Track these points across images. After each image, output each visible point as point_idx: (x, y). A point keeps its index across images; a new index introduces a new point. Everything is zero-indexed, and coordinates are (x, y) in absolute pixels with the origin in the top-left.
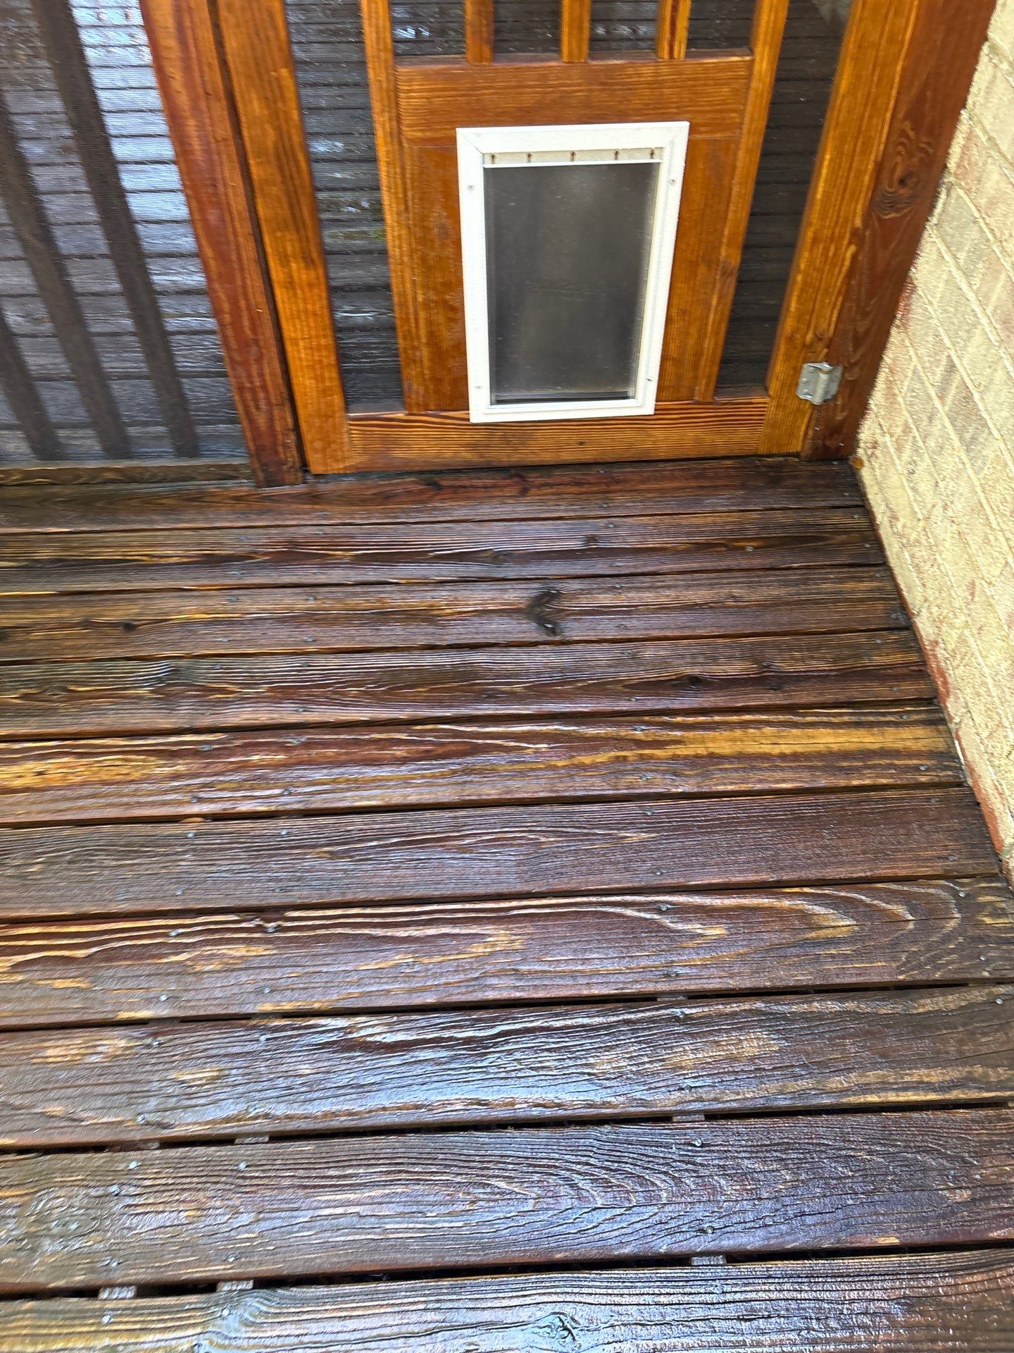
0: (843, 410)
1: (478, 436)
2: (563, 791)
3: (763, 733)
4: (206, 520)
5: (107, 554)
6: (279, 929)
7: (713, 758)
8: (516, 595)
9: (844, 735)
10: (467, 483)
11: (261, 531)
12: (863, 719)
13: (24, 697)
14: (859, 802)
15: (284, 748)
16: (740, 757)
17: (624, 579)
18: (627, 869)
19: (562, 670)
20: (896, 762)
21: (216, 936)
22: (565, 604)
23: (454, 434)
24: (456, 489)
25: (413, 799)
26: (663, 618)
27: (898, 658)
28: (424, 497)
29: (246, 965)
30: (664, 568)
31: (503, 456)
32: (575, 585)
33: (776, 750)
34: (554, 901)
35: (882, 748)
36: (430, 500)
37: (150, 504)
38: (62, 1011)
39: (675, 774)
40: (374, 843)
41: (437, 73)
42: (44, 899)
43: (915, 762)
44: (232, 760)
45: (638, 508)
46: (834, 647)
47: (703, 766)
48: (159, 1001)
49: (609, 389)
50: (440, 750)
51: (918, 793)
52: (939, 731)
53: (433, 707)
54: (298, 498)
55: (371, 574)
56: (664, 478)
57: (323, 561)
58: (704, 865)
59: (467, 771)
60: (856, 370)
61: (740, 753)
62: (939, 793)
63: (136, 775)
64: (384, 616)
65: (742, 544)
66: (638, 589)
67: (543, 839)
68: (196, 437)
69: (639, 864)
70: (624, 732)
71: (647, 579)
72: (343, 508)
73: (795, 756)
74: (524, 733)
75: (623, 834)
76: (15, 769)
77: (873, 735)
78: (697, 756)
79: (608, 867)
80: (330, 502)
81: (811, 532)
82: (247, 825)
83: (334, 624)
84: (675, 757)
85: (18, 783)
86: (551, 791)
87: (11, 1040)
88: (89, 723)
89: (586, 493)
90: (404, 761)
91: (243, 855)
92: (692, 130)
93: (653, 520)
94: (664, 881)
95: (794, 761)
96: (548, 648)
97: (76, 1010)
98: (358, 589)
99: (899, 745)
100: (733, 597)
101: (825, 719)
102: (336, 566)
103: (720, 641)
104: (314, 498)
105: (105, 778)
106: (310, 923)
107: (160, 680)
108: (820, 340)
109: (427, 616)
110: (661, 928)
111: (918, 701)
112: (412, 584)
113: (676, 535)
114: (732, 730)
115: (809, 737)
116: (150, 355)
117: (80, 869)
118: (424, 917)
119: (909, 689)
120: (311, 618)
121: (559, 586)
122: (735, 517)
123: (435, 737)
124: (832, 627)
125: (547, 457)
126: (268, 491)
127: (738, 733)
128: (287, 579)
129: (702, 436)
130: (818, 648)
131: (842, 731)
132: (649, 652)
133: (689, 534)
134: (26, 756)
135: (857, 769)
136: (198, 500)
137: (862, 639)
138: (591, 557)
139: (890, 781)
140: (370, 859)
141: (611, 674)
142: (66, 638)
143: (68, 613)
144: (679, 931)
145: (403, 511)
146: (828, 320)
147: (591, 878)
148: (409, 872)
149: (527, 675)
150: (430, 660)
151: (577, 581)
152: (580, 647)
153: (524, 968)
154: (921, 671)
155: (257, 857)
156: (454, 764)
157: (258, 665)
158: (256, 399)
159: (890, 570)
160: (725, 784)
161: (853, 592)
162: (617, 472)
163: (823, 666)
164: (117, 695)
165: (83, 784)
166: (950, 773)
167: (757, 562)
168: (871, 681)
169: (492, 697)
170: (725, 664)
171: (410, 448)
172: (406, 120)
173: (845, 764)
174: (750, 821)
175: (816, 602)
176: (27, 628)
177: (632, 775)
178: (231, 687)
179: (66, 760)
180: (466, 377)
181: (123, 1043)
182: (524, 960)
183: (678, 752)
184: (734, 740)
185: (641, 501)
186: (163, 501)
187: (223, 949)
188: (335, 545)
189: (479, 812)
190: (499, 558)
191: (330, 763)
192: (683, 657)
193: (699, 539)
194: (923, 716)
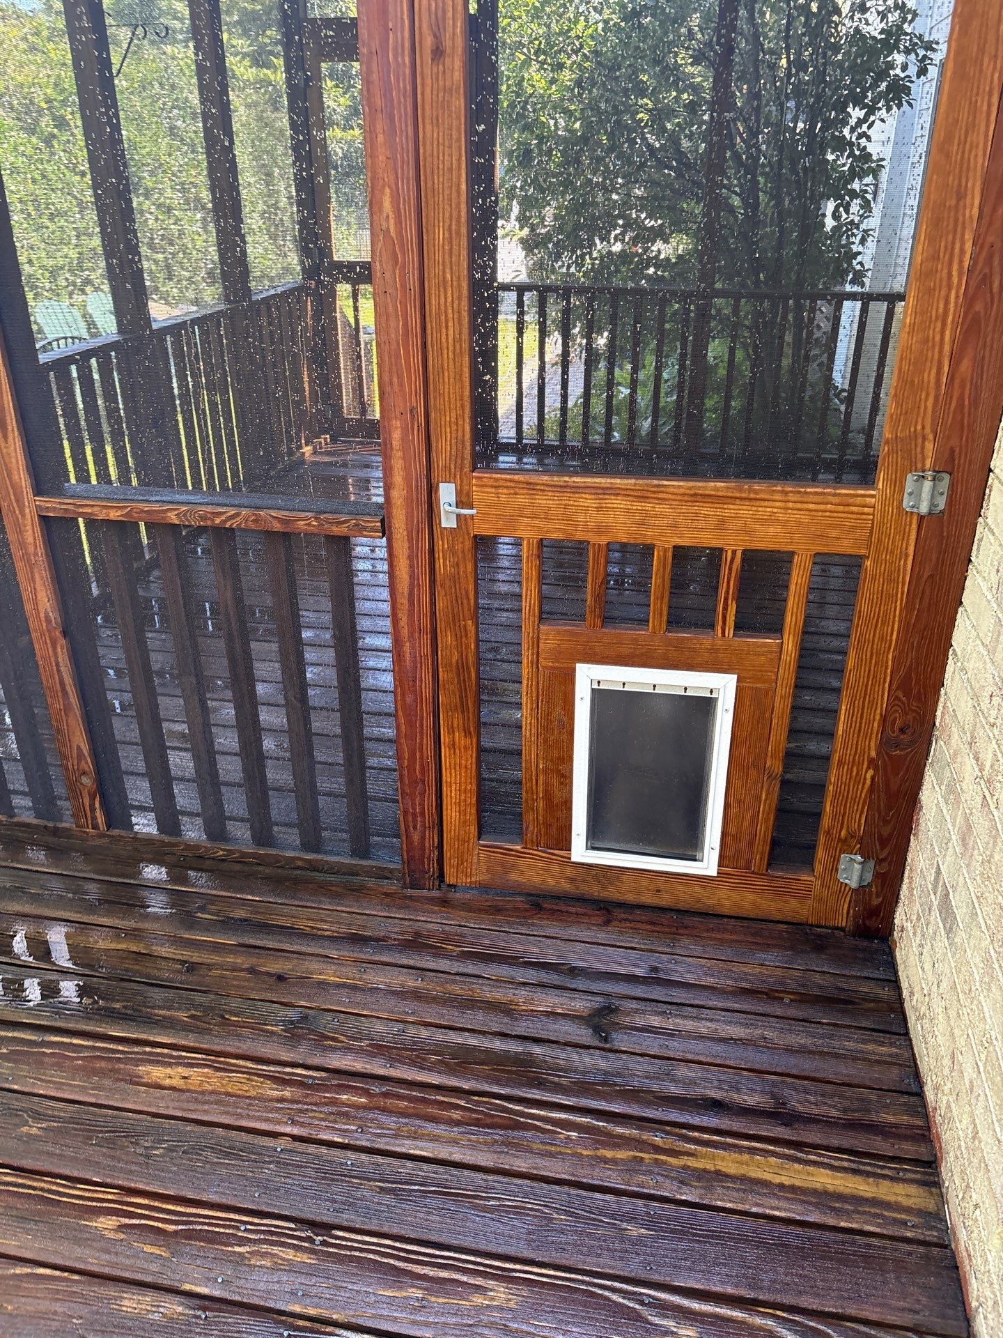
0: (877, 896)
1: (575, 872)
2: (584, 1177)
3: (768, 1162)
4: (358, 908)
5: (281, 921)
6: (324, 1243)
7: (720, 1176)
8: (581, 1005)
9: (841, 1178)
10: (564, 908)
11: (396, 921)
12: (862, 1167)
13: (192, 1017)
14: (843, 1243)
15: (366, 1093)
16: (743, 1179)
17: (675, 1007)
18: (622, 1259)
19: (606, 1073)
20: (886, 1213)
21: (275, 1237)
22: (621, 1019)
23: (557, 868)
24: (553, 912)
25: (457, 1157)
26: (699, 1046)
27: (904, 1119)
28: (527, 914)
29: (292, 1268)
30: (710, 1004)
31: (594, 890)
32: (633, 1005)
33: (777, 1180)
34: (552, 1273)
35: (874, 1198)
36: (530, 917)
37: (323, 889)
38: (144, 1271)
39: (682, 1182)
40: (416, 1187)
41: (566, 631)
42: (156, 1178)
43: (903, 1216)
44: (327, 1095)
45: (698, 950)
46: (847, 1098)
47: (708, 1180)
48: (217, 1281)
49: (681, 851)
50: (489, 1121)
51: (901, 1246)
52: (931, 1193)
53: (491, 1083)
54: (431, 900)
55: (470, 969)
56: (726, 930)
57: (438, 952)
58: (690, 1269)
59: (508, 1144)
60: (885, 865)
61: (744, 1175)
62: (922, 1249)
63: (253, 1093)
64: (469, 1003)
65: (782, 995)
66: (685, 1017)
67: (556, 1216)
68: (368, 845)
69: (633, 1256)
70: (645, 1136)
71: (695, 1010)
72: (462, 913)
73: (793, 1189)
74: (560, 1120)
75: (625, 1225)
76: (169, 1071)
77: (868, 1184)
78: (705, 1170)
79: (606, 1252)
80: (453, 907)
81: (843, 996)
82: (323, 1150)
83: (431, 1003)
84: (685, 1167)
85: (167, 1082)
86: (573, 1175)
87: (100, 1285)
88: (231, 1046)
89: (658, 932)
90: (457, 1123)
91: (314, 1174)
92: (739, 680)
93: (709, 963)
94: (652, 1277)
95: (789, 1193)
96: (598, 1052)
97: (153, 1274)
98: (458, 978)
99: (892, 1198)
100: (765, 1038)
101: (826, 1160)
102: (444, 957)
103: (745, 1073)
104: (444, 902)
105: (230, 1090)
106: (349, 1244)
107: (292, 1022)
108: (852, 837)
109: (506, 1009)
110: (639, 1317)
111: (916, 1162)
112: (499, 982)
113: (726, 978)
114: (741, 1153)
115: (809, 1174)
116: (350, 782)
117: (191, 1160)
118: (440, 1261)
119: (909, 1149)
120: (415, 995)
121: (618, 1003)
122: (779, 972)
123: (487, 1108)
124: (847, 1080)
125: (630, 898)
126: (410, 892)
127: (746, 1157)
128: (405, 961)
129: (759, 900)
130: (832, 1096)
131: (839, 1174)
132: (683, 1071)
133: (736, 979)
134: (180, 1062)
135: (848, 1212)
136: (358, 892)
137: (874, 1096)
138: (651, 983)
139: (878, 1230)
140: (410, 1201)
141: (646, 1084)
142: (234, 978)
143: (241, 960)
144: (656, 1325)
145: (508, 922)
146: (858, 822)
147: (589, 1259)
148: (438, 1218)
149: (576, 1071)
150: (497, 1045)
151: (635, 1001)
152: (624, 1056)
153: (513, 1325)
154: (923, 1135)
155: (323, 1178)
156: (498, 1134)
157: (366, 1025)
158: (414, 821)
159: (910, 1040)
160: (723, 1200)
161: (873, 1053)
162: (687, 920)
163: (833, 1113)
164: (259, 1029)
165: (212, 1092)
166: (935, 1234)
167: (791, 1012)
168: (876, 1135)
169: (540, 1084)
170: (746, 1094)
171: (522, 873)
172: (543, 655)
173: (837, 1205)
174: (742, 1239)
175: (837, 1056)
176: (210, 967)
177: (645, 1175)
178: (342, 1038)
179: (206, 1070)
180: (570, 826)
181: (180, 1309)
182: (514, 1319)
183: (689, 1164)
184: (741, 1163)
185: (703, 946)
186: (334, 888)
187: (275, 1250)
188: (448, 941)
189: (507, 1179)
190: (573, 972)
191: (400, 1113)
192: (711, 1081)
193: (744, 985)
194: (918, 1176)
